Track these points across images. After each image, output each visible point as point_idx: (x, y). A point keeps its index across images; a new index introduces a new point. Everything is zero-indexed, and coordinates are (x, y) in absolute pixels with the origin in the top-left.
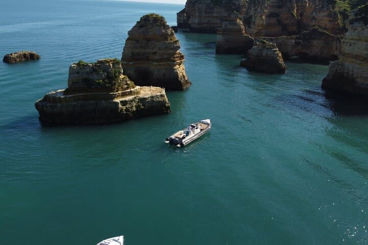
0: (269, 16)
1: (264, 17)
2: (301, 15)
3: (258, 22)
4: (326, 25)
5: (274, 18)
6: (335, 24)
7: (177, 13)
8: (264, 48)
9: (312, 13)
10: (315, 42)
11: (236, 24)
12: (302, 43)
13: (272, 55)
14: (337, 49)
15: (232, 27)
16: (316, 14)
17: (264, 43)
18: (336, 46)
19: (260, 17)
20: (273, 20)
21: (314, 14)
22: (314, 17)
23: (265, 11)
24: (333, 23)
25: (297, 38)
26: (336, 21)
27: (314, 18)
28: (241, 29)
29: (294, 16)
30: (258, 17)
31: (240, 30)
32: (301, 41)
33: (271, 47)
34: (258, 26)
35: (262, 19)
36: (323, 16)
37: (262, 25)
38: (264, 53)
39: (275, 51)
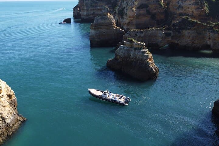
0: (139, 8)
1: (134, 9)
2: (168, 4)
3: (129, 13)
4: (193, 12)
5: (144, 9)
6: (201, 11)
7: (73, 8)
8: (131, 48)
9: (178, 2)
10: (186, 32)
11: (107, 18)
12: (172, 34)
13: (141, 57)
14: (210, 39)
15: (102, 21)
16: (182, 2)
17: (131, 41)
18: (210, 36)
19: (131, 9)
20: (143, 11)
21: (180, 3)
22: (180, 5)
23: (135, 3)
24: (200, 10)
25: (167, 29)
26: (202, 8)
27: (180, 7)
28: (112, 22)
29: (161, 6)
30: (129, 9)
31: (111, 24)
32: (171, 32)
33: (140, 47)
34: (130, 17)
35: (133, 11)
36: (190, 4)
37: (133, 16)
38: (132, 54)
39: (144, 52)
